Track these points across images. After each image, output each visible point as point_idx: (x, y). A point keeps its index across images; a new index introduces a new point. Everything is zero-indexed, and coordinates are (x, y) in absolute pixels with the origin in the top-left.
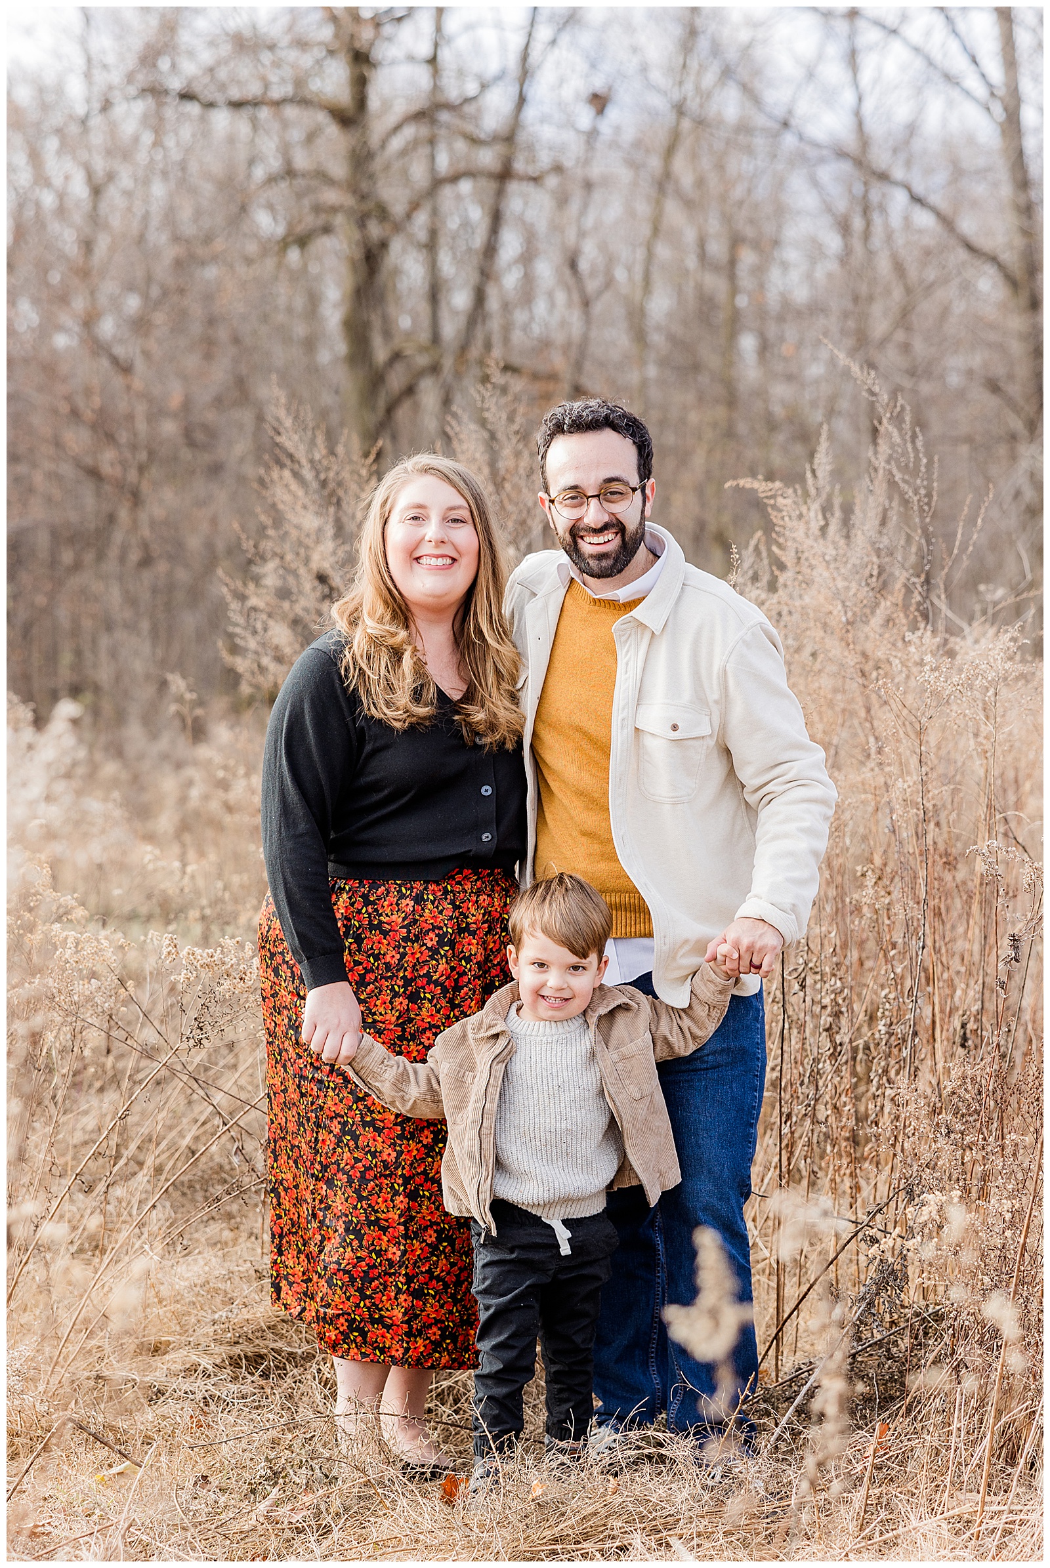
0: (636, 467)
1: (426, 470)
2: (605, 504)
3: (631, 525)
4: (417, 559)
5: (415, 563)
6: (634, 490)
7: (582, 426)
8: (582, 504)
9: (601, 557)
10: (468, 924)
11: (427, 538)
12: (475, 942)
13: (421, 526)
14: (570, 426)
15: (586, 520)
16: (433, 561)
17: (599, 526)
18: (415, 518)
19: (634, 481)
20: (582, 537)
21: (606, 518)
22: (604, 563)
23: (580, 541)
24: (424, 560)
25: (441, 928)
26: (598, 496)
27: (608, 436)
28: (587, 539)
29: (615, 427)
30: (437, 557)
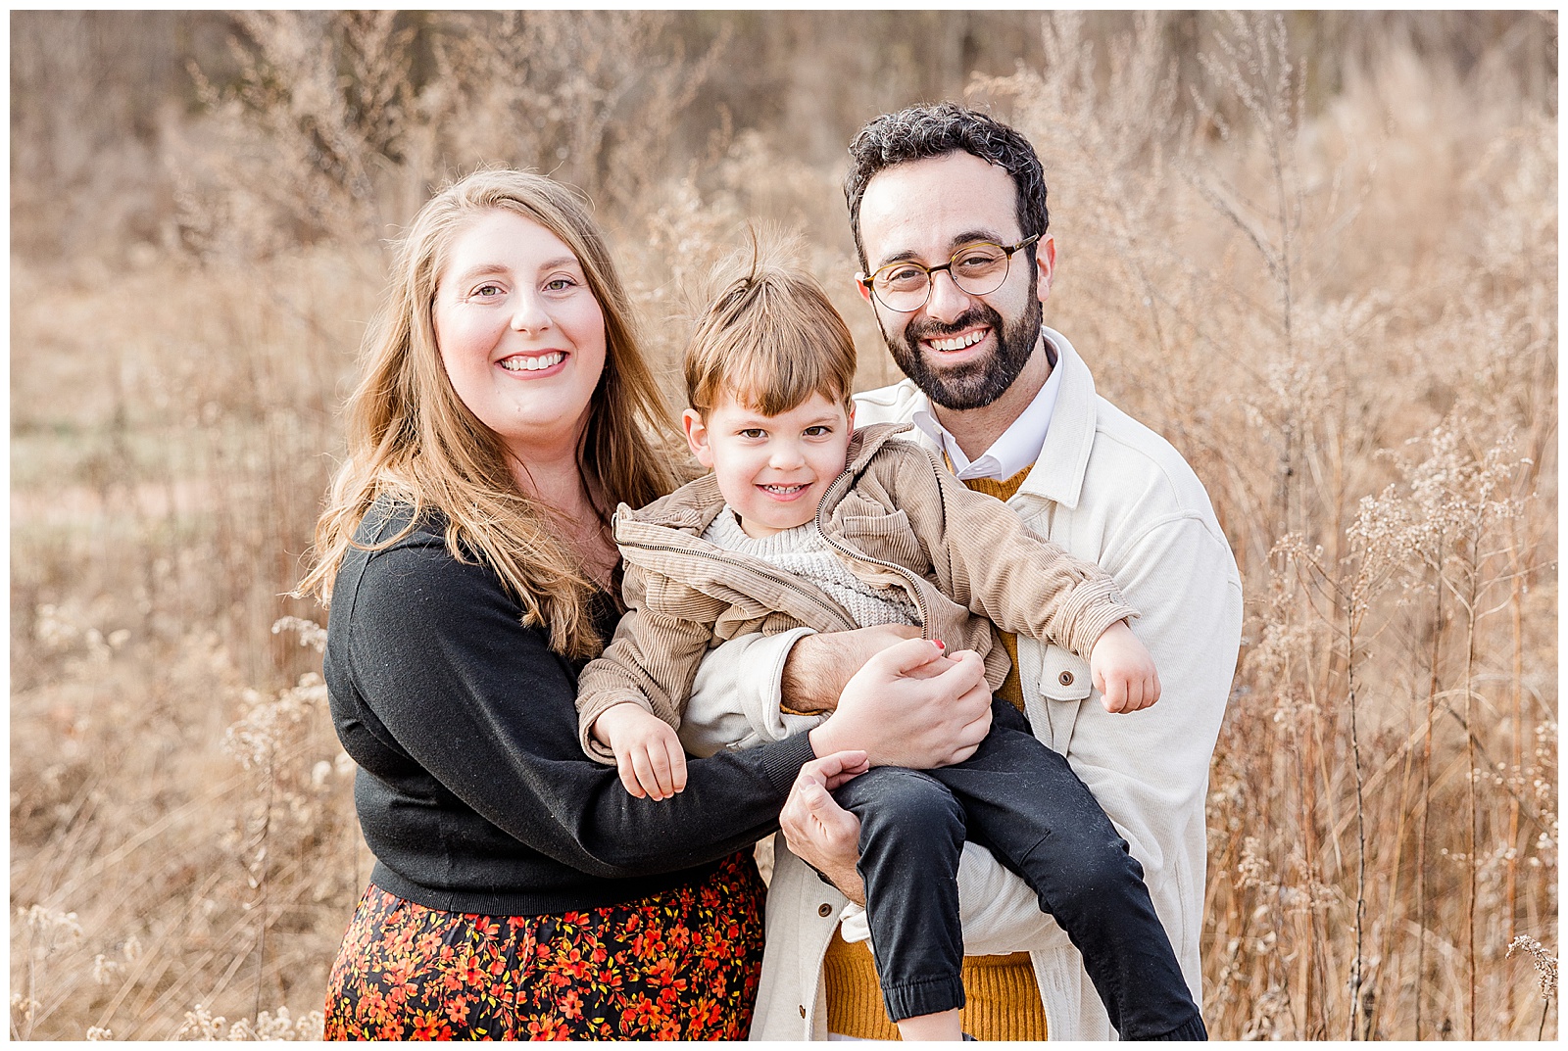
0: (1013, 213)
1: (492, 201)
2: (963, 281)
3: (1013, 312)
4: (501, 362)
5: (499, 371)
6: (1010, 251)
7: (910, 149)
8: (920, 285)
9: (963, 371)
10: (643, 976)
11: (516, 325)
12: (655, 1009)
13: (500, 303)
14: (893, 151)
15: (930, 311)
16: (531, 363)
17: (952, 319)
18: (487, 290)
19: (1012, 235)
20: (928, 342)
21: (965, 305)
22: (969, 382)
23: (924, 348)
24: (514, 364)
25: (587, 985)
26: (947, 267)
27: (961, 163)
28: (937, 344)
29: (971, 147)
30: (537, 355)
